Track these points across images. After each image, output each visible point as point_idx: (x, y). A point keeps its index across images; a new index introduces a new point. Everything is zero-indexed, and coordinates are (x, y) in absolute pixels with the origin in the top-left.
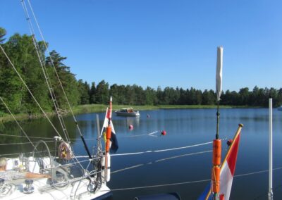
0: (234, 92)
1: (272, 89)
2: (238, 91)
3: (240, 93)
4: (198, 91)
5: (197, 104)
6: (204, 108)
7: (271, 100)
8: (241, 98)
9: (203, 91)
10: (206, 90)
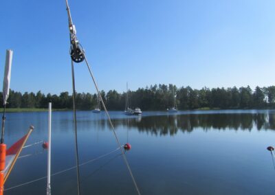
0: (55, 96)
1: (88, 94)
2: (58, 95)
3: (60, 96)
4: (16, 93)
5: (16, 107)
6: (23, 112)
7: (50, 104)
8: (61, 101)
9: (23, 94)
10: (26, 93)
